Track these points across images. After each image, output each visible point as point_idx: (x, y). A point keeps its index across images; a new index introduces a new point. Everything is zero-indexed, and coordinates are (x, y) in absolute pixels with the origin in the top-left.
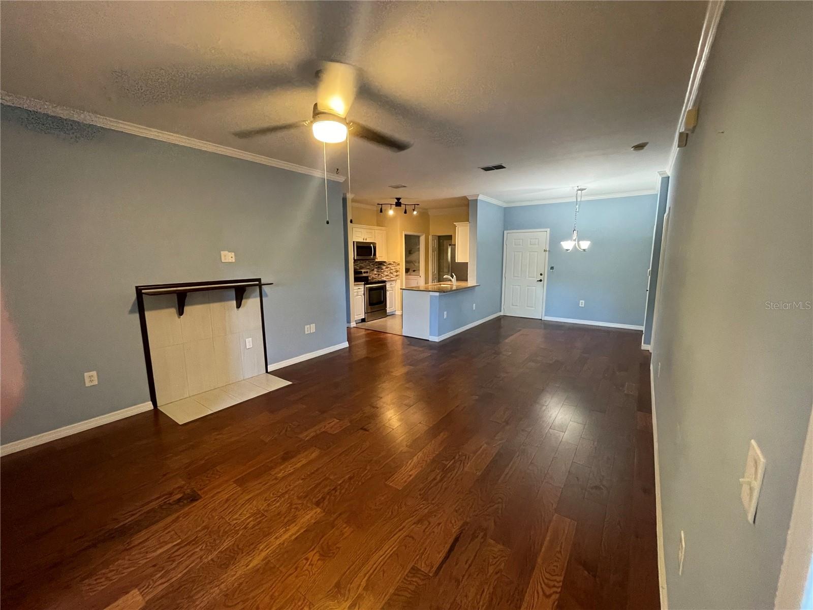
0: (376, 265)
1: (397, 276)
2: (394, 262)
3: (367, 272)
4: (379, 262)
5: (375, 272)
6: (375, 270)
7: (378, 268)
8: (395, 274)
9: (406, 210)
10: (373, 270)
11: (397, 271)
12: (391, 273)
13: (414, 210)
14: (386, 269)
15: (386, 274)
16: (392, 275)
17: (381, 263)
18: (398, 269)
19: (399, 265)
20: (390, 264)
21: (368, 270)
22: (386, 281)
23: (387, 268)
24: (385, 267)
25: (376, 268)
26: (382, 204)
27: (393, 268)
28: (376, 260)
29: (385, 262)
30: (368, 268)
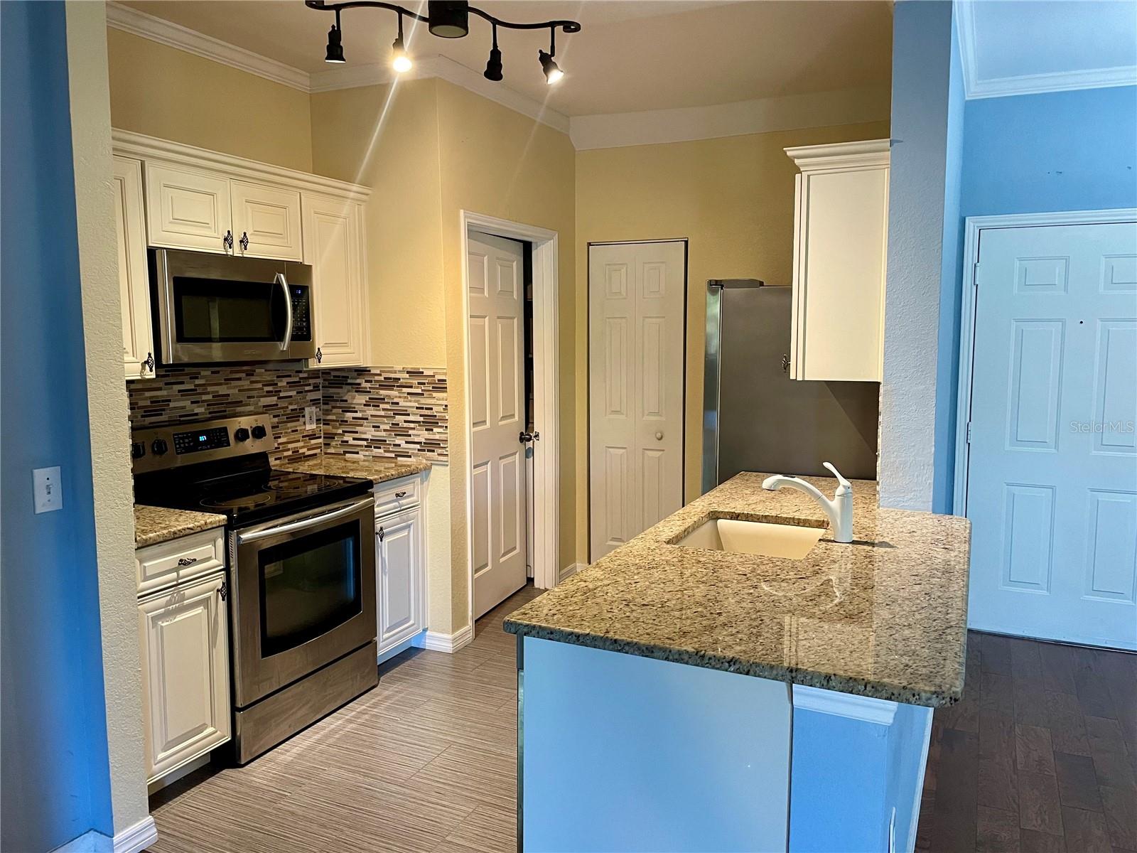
0: (316, 388)
1: (431, 446)
2: (414, 373)
3: (259, 432)
4: (326, 372)
5: (311, 427)
6: (310, 411)
7: (327, 399)
8: (422, 435)
9: (496, 54)
10: (297, 415)
11: (431, 422)
12: (397, 430)
13: (547, 61)
14: (371, 411)
15: (370, 433)
16: (400, 441)
17: (343, 379)
18: (437, 410)
19: (440, 386)
20: (391, 383)
21: (266, 421)
22: (370, 484)
23: (375, 402)
24: (361, 399)
25: (315, 402)
26: (338, 8)
27: (410, 404)
28: (313, 364)
29: (361, 371)
30: (268, 408)
